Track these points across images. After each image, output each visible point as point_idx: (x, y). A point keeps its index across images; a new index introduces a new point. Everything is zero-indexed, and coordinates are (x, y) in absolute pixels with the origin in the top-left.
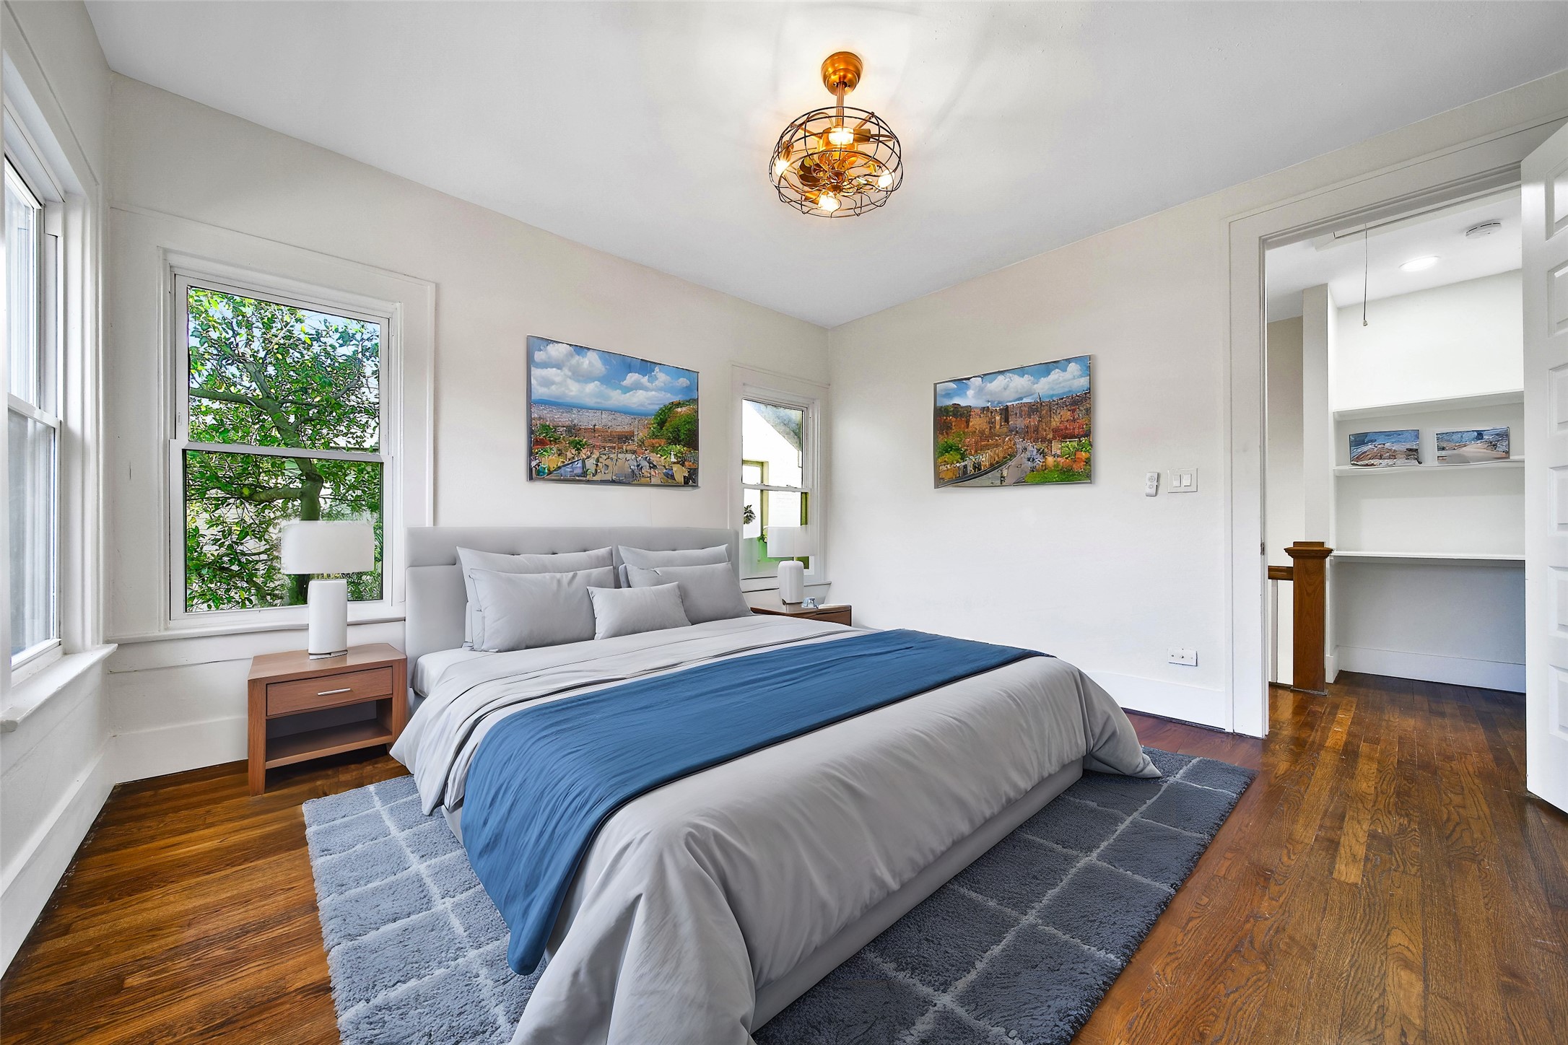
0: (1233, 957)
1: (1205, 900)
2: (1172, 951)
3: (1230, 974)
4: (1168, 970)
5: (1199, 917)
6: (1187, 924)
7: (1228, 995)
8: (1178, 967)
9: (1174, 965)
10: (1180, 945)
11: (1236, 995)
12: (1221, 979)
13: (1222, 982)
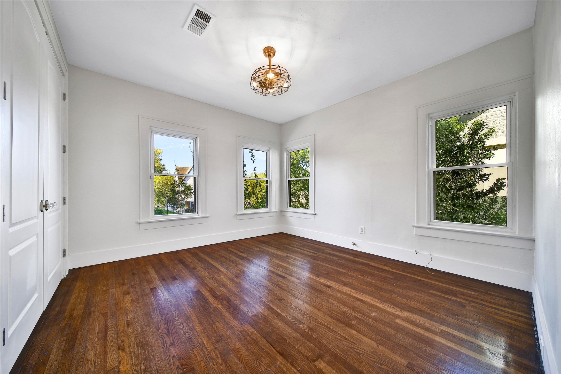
0: (167, 327)
1: (187, 336)
2: (178, 316)
3: (165, 323)
4: (175, 313)
5: (183, 329)
6: (183, 325)
7: (161, 319)
8: (174, 315)
9: (175, 314)
10: (178, 319)
11: (160, 320)
12: (165, 320)
13: (164, 320)
